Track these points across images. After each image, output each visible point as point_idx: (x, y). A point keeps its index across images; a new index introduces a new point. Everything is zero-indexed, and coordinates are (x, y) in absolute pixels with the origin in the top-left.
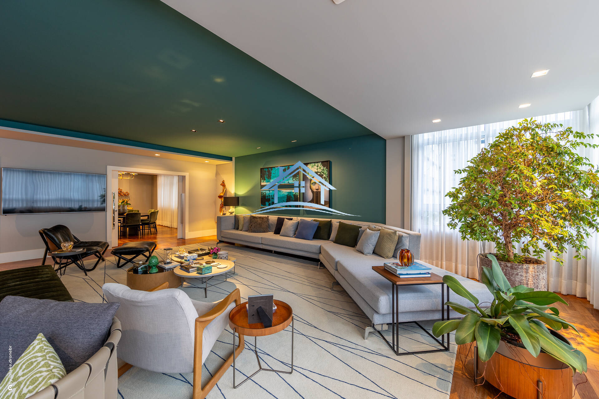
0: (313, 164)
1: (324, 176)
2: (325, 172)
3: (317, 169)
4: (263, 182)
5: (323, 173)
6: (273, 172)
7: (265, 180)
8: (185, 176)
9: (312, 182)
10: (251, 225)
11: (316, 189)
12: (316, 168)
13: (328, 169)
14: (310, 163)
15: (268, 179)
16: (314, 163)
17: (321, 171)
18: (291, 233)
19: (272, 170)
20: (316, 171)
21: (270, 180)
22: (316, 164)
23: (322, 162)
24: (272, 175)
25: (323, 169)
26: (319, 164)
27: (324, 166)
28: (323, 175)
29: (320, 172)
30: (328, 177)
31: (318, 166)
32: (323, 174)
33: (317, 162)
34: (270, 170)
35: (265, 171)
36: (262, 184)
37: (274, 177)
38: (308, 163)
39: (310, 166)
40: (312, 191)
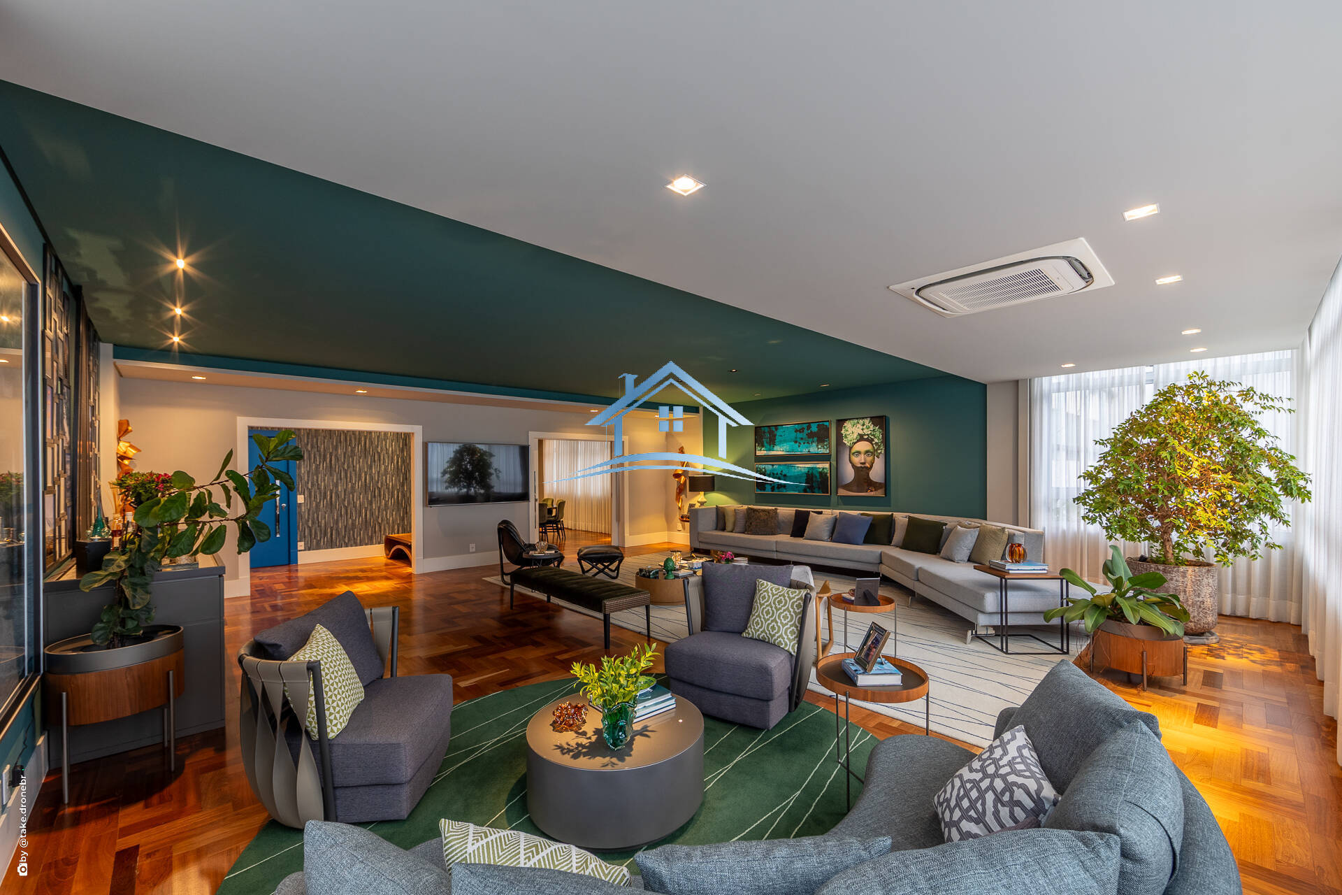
0: (856, 421)
1: (876, 440)
2: (877, 434)
3: (863, 429)
4: (761, 450)
5: (874, 435)
6: (778, 433)
7: (763, 446)
9: (854, 450)
10: (751, 523)
11: (861, 464)
12: (861, 427)
13: (883, 430)
14: (850, 419)
15: (770, 445)
16: (858, 418)
17: (869, 432)
18: (825, 535)
19: (776, 430)
20: (861, 432)
22: (861, 421)
24: (778, 438)
25: (874, 430)
27: (875, 424)
28: (873, 440)
29: (868, 435)
30: (882, 442)
31: (863, 425)
32: (873, 437)
34: (774, 430)
35: (764, 432)
36: (758, 453)
37: (781, 442)
38: (846, 420)
39: (848, 425)
40: (853, 466)
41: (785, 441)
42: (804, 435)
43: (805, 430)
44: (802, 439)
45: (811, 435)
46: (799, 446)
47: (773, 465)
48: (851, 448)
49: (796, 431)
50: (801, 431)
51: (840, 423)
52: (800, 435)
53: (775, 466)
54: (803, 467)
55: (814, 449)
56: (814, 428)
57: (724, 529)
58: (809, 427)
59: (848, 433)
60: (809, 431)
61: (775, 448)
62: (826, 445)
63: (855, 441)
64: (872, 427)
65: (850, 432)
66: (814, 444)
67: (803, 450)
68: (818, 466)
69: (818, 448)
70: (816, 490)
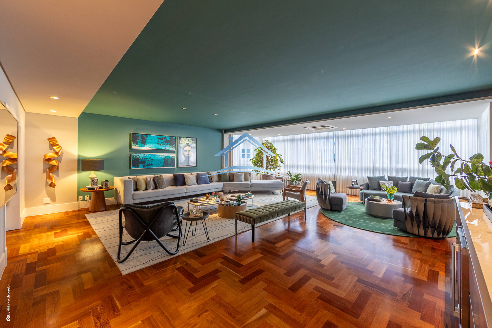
0: (186, 138)
2: (194, 144)
3: (188, 142)
4: (135, 146)
5: (192, 145)
6: (148, 138)
7: (137, 144)
9: (184, 150)
11: (187, 155)
12: (188, 141)
14: (183, 137)
15: (142, 144)
16: (186, 137)
19: (147, 136)
20: (187, 143)
21: (144, 145)
23: (192, 138)
24: (147, 141)
25: (192, 143)
26: (190, 139)
27: (193, 140)
29: (190, 144)
30: (195, 147)
31: (188, 140)
33: (188, 138)
34: (145, 136)
35: (138, 137)
36: (133, 147)
37: (149, 143)
38: (182, 137)
39: (182, 139)
40: (184, 156)
41: (152, 143)
42: (163, 141)
43: (164, 139)
44: (162, 143)
45: (166, 142)
46: (160, 146)
47: (144, 154)
48: (183, 148)
49: (159, 139)
50: (162, 139)
51: (179, 138)
52: (160, 141)
53: (145, 155)
54: (162, 156)
55: (168, 148)
56: (168, 139)
58: (166, 138)
59: (182, 143)
60: (166, 140)
61: (146, 145)
62: (174, 147)
63: (185, 146)
64: (191, 142)
65: (183, 142)
66: (168, 146)
67: (162, 148)
68: (170, 155)
69: (170, 148)
70: (169, 166)
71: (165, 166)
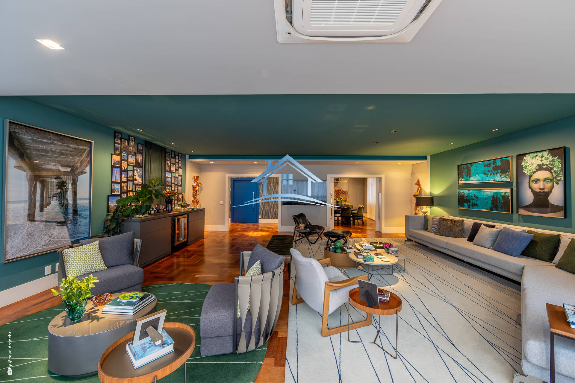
0: (535, 154)
1: (555, 169)
2: (556, 163)
3: (541, 161)
4: (461, 180)
5: (552, 165)
6: (473, 168)
7: (463, 177)
8: (381, 178)
9: (532, 179)
10: (440, 228)
11: (540, 189)
12: (540, 159)
13: (562, 160)
14: (529, 153)
15: (467, 176)
16: (536, 152)
17: (549, 162)
18: (489, 244)
19: (471, 166)
20: (540, 163)
21: (470, 178)
22: (540, 154)
23: (550, 150)
24: (472, 172)
25: (553, 161)
26: (545, 154)
27: (553, 155)
28: (552, 169)
29: (547, 165)
30: (561, 170)
31: (542, 157)
32: (552, 167)
33: (542, 151)
34: (470, 166)
35: (463, 168)
36: (460, 182)
37: (474, 174)
38: (526, 154)
39: (528, 158)
40: (533, 191)
41: (477, 174)
42: (490, 169)
43: (492, 165)
44: (489, 171)
45: (496, 168)
46: (487, 177)
47: (469, 190)
48: (530, 177)
49: (485, 166)
50: (489, 165)
51: (520, 157)
52: (487, 169)
53: (470, 191)
54: (489, 192)
55: (498, 178)
56: (498, 163)
57: (427, 230)
58: (494, 163)
59: (527, 165)
60: (495, 165)
61: (471, 178)
62: (508, 175)
63: (534, 171)
64: (551, 158)
65: (530, 163)
66: (498, 175)
67: (491, 179)
68: (501, 191)
69: (502, 178)
70: (500, 209)
71: (494, 208)
